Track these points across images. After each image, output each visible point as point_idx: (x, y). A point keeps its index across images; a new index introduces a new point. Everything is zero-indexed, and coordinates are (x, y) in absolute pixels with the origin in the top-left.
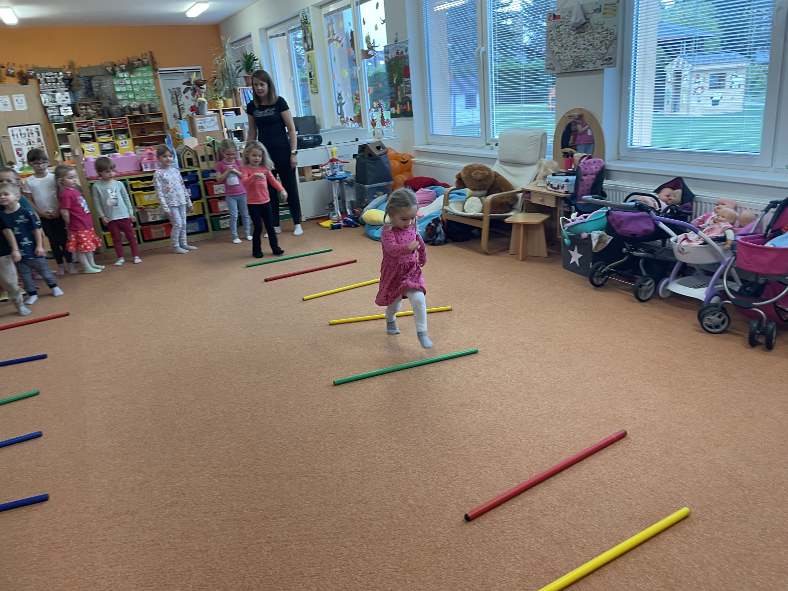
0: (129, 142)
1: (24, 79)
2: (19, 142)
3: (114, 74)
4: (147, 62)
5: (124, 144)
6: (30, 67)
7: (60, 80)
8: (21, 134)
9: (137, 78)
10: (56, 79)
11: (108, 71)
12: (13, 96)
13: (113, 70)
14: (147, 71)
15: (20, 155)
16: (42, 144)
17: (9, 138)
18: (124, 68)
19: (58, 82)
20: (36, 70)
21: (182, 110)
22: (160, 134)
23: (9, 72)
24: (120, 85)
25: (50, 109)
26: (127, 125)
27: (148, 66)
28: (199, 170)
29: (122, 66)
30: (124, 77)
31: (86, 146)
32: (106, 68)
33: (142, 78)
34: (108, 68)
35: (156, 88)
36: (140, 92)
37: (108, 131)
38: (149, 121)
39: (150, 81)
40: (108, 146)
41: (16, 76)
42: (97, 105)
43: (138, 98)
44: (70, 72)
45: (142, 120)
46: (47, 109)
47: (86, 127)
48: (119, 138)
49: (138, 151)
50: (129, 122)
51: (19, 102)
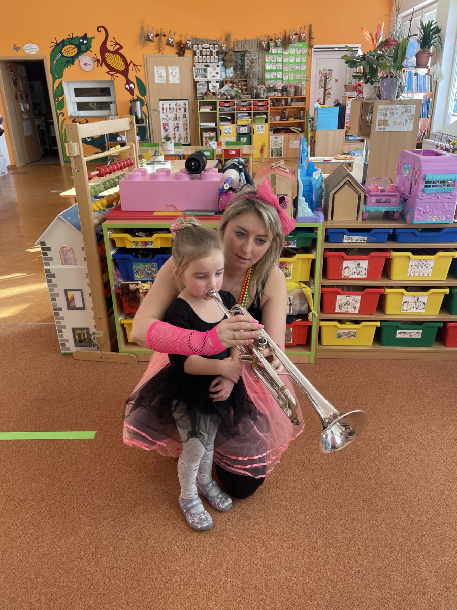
0: (266, 126)
1: (181, 50)
2: (167, 116)
3: (268, 49)
4: (305, 37)
5: (260, 128)
6: (189, 37)
7: (214, 53)
8: (170, 109)
9: (289, 55)
10: (211, 52)
11: (263, 46)
12: (169, 67)
13: (268, 45)
14: (303, 46)
15: (166, 130)
16: (187, 121)
17: (159, 111)
18: (279, 43)
19: (212, 55)
20: (194, 41)
21: (328, 95)
22: (298, 121)
23: (169, 41)
24: (271, 62)
25: (200, 85)
26: (268, 108)
27: (305, 41)
28: (321, 226)
29: (277, 40)
30: (277, 54)
31: (224, 127)
32: (261, 43)
33: (295, 55)
34: (263, 43)
35: (307, 68)
36: (289, 72)
37: (248, 113)
38: (291, 105)
39: (302, 59)
40: (245, 129)
41: (175, 46)
42: (243, 83)
43: (286, 78)
44: (225, 45)
45: (283, 103)
46: (197, 84)
47: (229, 107)
48: (256, 121)
49: (272, 138)
50: (270, 105)
51: (174, 75)
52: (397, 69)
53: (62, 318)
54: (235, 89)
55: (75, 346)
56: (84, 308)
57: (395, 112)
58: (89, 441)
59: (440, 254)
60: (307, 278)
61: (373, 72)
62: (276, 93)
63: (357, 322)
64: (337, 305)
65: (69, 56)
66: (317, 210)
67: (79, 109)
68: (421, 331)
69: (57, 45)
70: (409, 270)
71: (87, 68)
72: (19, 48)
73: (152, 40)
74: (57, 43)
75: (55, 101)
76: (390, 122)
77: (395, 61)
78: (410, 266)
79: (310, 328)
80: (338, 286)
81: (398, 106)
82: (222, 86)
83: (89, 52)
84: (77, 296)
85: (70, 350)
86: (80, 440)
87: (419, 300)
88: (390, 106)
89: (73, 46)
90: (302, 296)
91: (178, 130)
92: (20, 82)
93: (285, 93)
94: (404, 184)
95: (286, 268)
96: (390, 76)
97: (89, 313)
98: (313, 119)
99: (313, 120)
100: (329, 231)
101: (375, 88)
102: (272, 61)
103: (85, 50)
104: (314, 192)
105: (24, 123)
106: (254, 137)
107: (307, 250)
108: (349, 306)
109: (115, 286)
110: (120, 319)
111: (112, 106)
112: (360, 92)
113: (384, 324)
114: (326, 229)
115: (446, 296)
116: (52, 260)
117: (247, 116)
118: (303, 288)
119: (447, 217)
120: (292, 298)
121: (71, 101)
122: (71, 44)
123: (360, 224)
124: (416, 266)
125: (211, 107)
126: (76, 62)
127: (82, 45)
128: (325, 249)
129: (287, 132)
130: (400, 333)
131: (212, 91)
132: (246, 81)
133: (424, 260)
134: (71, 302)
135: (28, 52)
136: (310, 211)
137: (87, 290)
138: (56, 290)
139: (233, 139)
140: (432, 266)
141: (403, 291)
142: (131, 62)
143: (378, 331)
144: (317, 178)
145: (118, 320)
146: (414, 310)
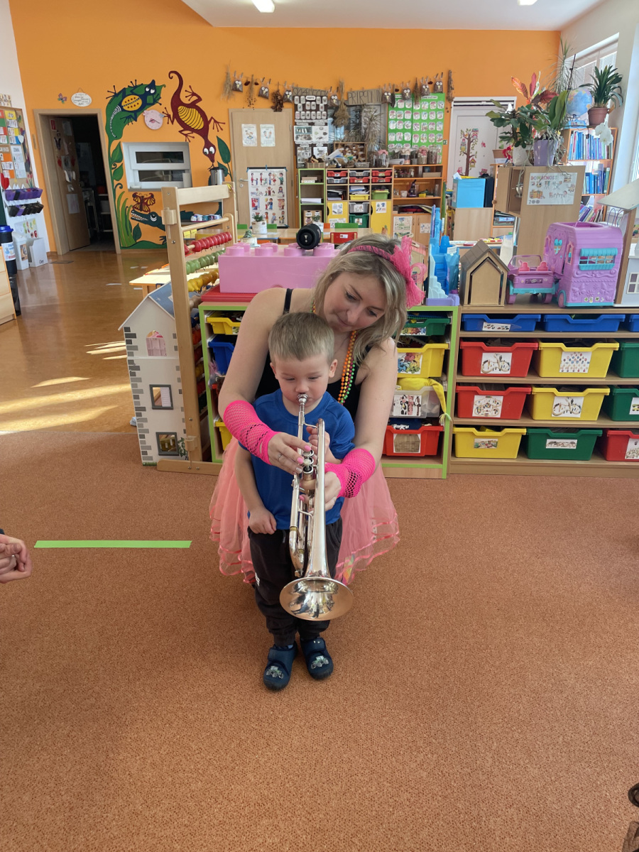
0: (389, 204)
1: (278, 102)
2: (257, 189)
3: (392, 102)
4: (442, 86)
5: (381, 206)
6: (289, 86)
7: (322, 107)
8: (261, 180)
9: (421, 110)
10: (318, 106)
11: (386, 98)
12: (261, 125)
13: (393, 97)
14: (439, 99)
15: (256, 208)
16: (283, 196)
17: (246, 183)
18: (407, 94)
19: (319, 110)
20: (296, 91)
21: (472, 164)
22: (432, 197)
23: (262, 91)
24: (396, 120)
25: (302, 149)
26: (391, 179)
27: (442, 92)
28: (456, 309)
29: (405, 91)
30: (404, 109)
31: (333, 204)
32: (383, 94)
33: (429, 110)
34: (386, 94)
35: (444, 127)
36: (420, 132)
37: (365, 186)
38: (422, 177)
39: (438, 116)
40: (361, 207)
41: (270, 97)
42: (359, 147)
43: (416, 140)
44: (336, 97)
45: (412, 174)
46: (298, 148)
47: (339, 178)
48: (376, 197)
49: (397, 219)
50: (395, 175)
51: (268, 136)
52: (555, 129)
53: (145, 420)
54: (348, 155)
55: (160, 455)
56: (171, 408)
57: (552, 181)
58: (184, 550)
59: (598, 345)
60: (439, 374)
61: (526, 131)
62: (403, 160)
63: (498, 429)
64: (475, 407)
65: (130, 109)
66: (452, 293)
67: (141, 180)
68: (576, 441)
69: (116, 95)
70: (562, 366)
71: (153, 126)
72: (66, 98)
73: (240, 89)
74: (115, 93)
75: (111, 169)
76: (546, 193)
77: (551, 118)
78: (562, 360)
79: (442, 434)
80: (475, 384)
81: (556, 174)
82: (330, 151)
83: (157, 104)
84: (165, 393)
85: (152, 459)
86: (174, 549)
87: (574, 403)
88: (544, 174)
89: (137, 97)
90: (433, 395)
91: (271, 208)
92: (65, 143)
93: (415, 160)
94: (555, 262)
95: (414, 361)
96: (545, 136)
97: (178, 414)
98: (451, 194)
99: (451, 196)
100: (465, 317)
101: (527, 151)
102: (398, 118)
103: (152, 102)
104: (448, 271)
105: (69, 196)
106: (373, 219)
107: (438, 339)
108: (488, 409)
109: (211, 380)
110: (215, 421)
111: (185, 176)
112: (510, 157)
113: (531, 431)
114: (462, 314)
115: (606, 397)
116: (137, 350)
117: (363, 190)
118: (434, 384)
119: (606, 299)
120: (420, 397)
121: (131, 168)
122: (133, 94)
123: (502, 308)
124: (570, 360)
125: (316, 178)
126: (140, 118)
127: (148, 95)
128: (461, 338)
129: (416, 212)
130: (550, 443)
131: (317, 157)
132: (363, 145)
133: (579, 352)
134: (157, 399)
135: (77, 104)
136: (443, 292)
137: (177, 387)
138: (140, 386)
139: (345, 220)
140: (589, 360)
141: (554, 390)
142: (212, 118)
143: (525, 440)
144: (452, 255)
145: (213, 422)
146: (568, 415)
